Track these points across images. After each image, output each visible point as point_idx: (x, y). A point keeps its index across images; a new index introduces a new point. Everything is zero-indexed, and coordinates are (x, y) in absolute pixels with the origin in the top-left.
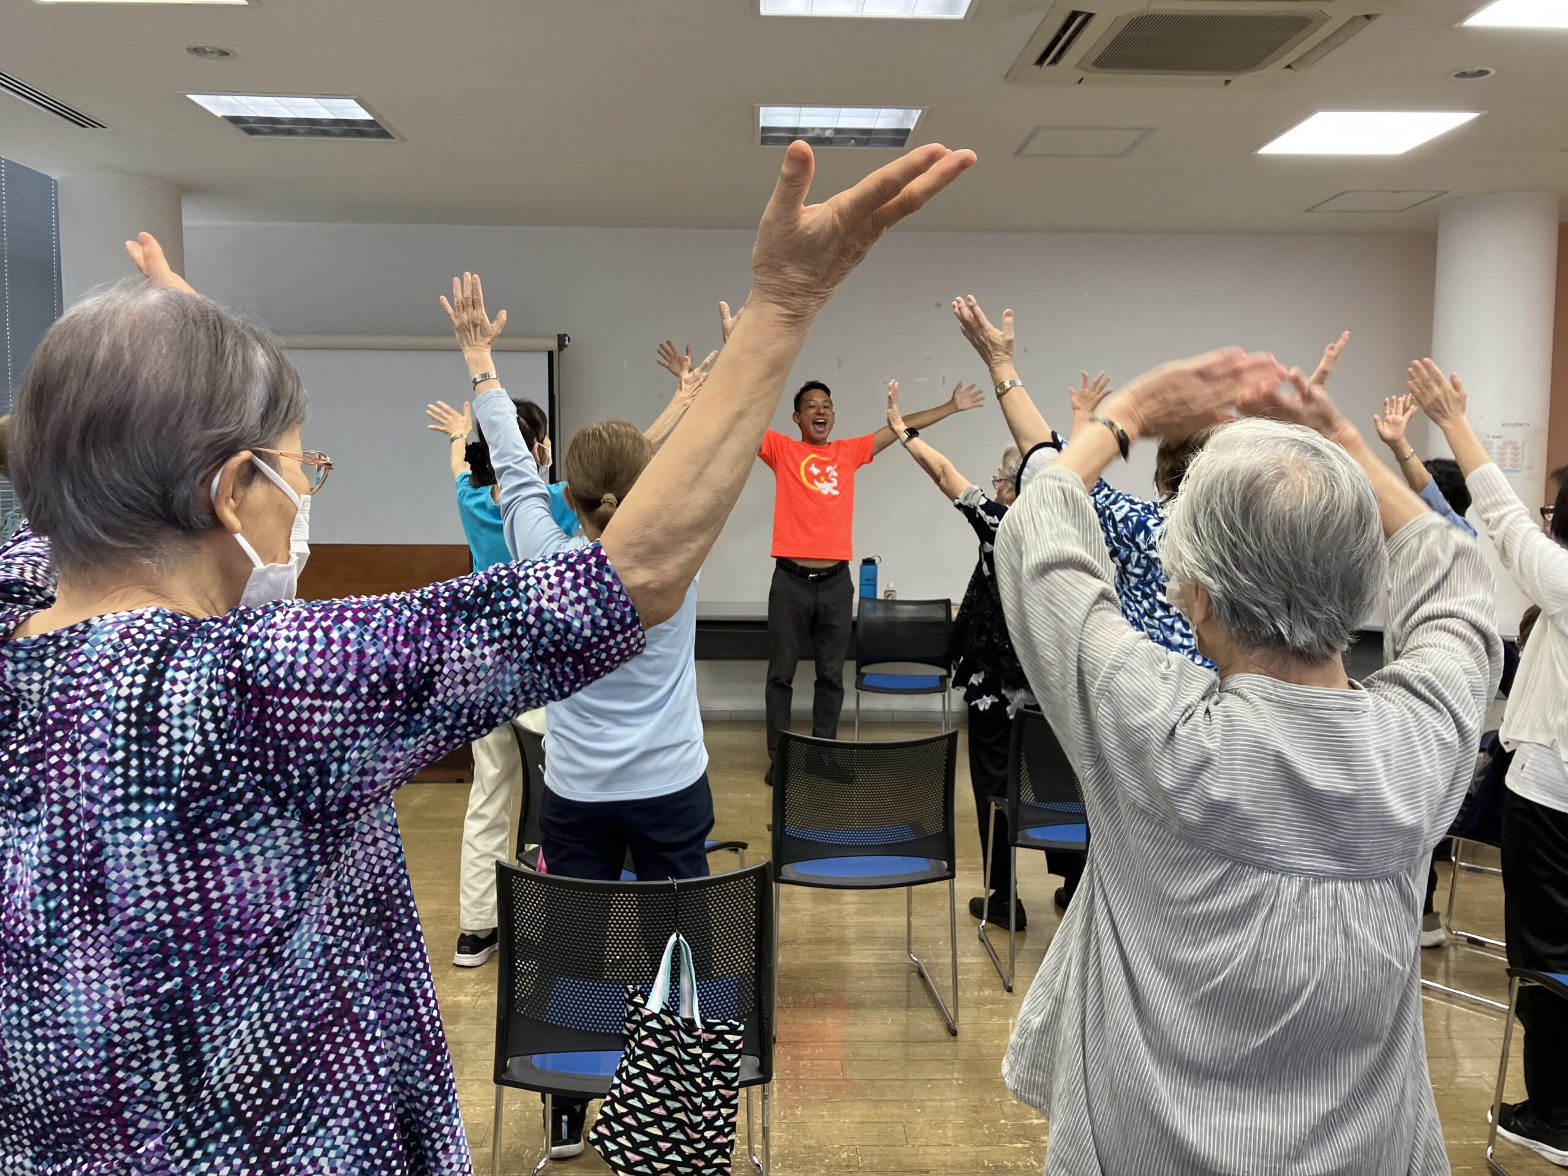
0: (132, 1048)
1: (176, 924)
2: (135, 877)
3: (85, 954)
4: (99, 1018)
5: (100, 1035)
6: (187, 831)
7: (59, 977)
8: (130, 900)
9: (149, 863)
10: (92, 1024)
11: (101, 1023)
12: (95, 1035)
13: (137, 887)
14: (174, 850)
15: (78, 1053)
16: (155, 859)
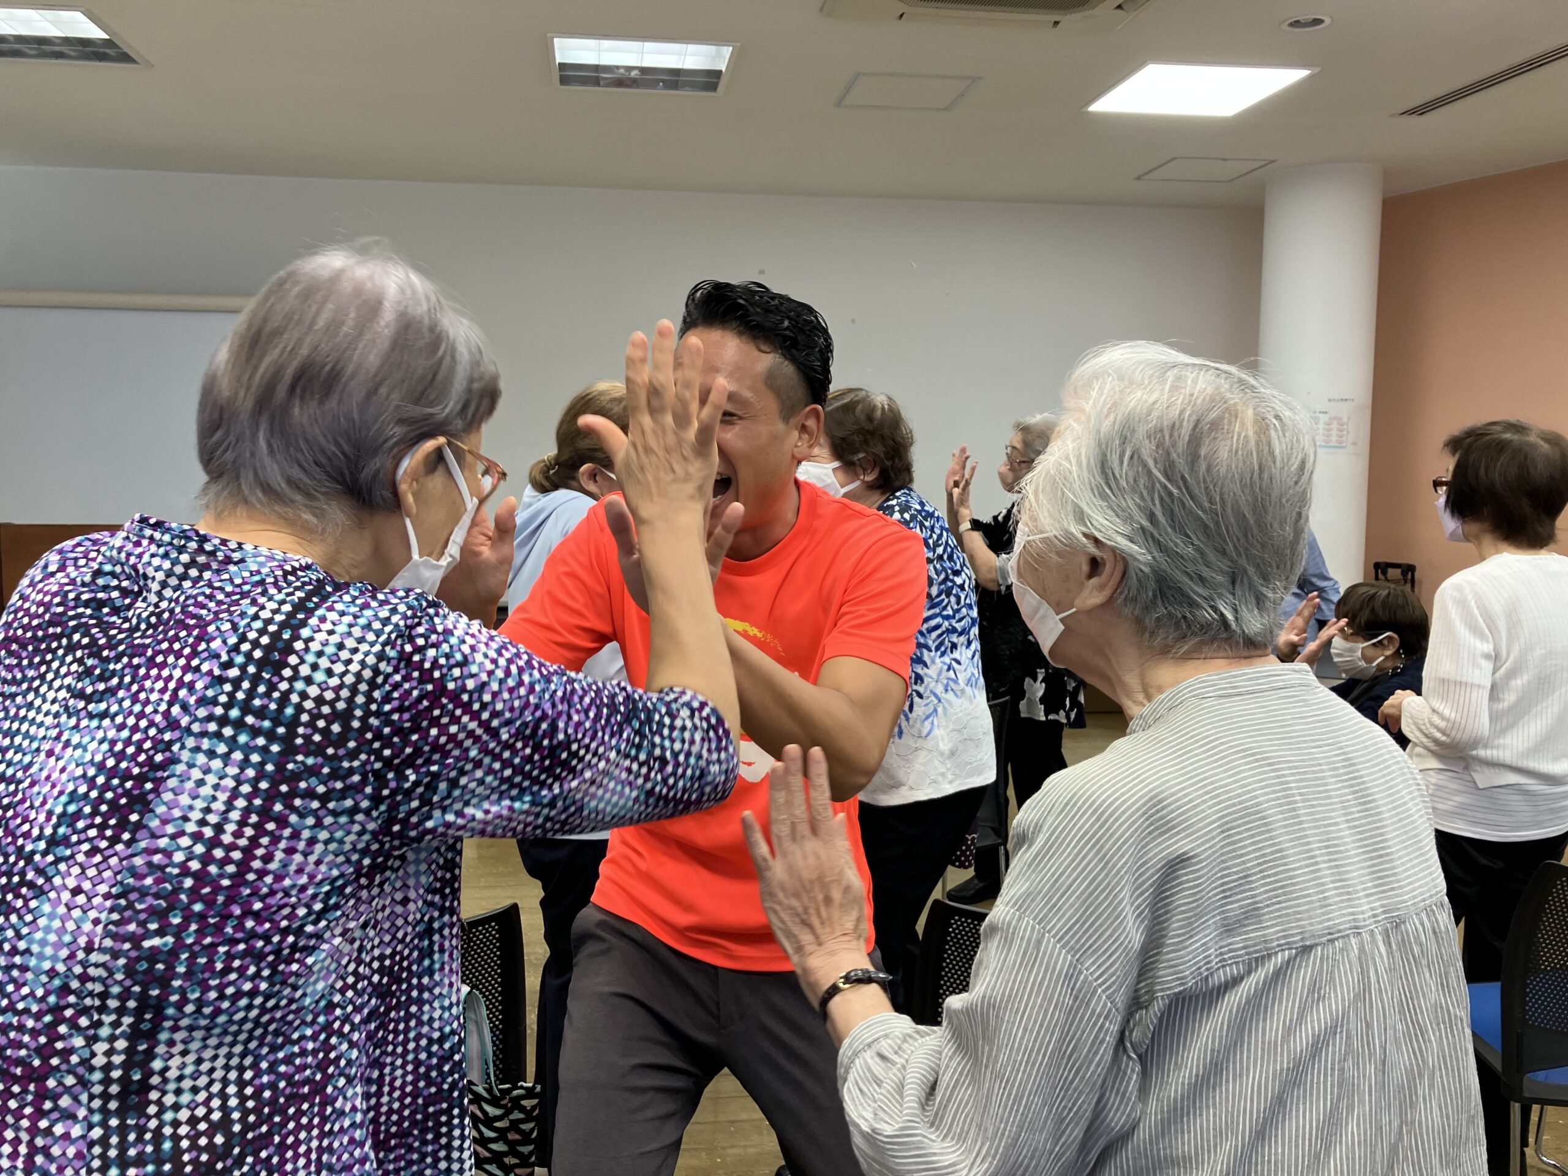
0: (88, 1001)
1: (201, 877)
2: (191, 808)
3: (83, 872)
4: (64, 953)
5: (58, 974)
6: (275, 784)
7: (40, 893)
8: (170, 829)
9: (214, 798)
10: (54, 958)
11: (64, 960)
12: (52, 973)
13: (185, 819)
14: (249, 798)
15: (25, 991)
16: (223, 797)
